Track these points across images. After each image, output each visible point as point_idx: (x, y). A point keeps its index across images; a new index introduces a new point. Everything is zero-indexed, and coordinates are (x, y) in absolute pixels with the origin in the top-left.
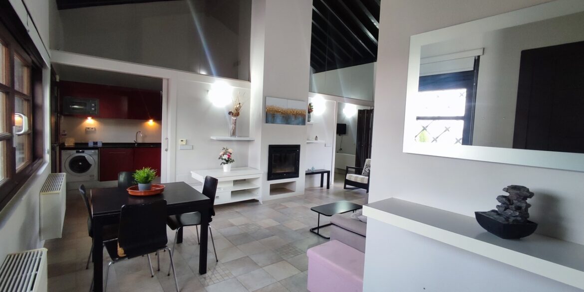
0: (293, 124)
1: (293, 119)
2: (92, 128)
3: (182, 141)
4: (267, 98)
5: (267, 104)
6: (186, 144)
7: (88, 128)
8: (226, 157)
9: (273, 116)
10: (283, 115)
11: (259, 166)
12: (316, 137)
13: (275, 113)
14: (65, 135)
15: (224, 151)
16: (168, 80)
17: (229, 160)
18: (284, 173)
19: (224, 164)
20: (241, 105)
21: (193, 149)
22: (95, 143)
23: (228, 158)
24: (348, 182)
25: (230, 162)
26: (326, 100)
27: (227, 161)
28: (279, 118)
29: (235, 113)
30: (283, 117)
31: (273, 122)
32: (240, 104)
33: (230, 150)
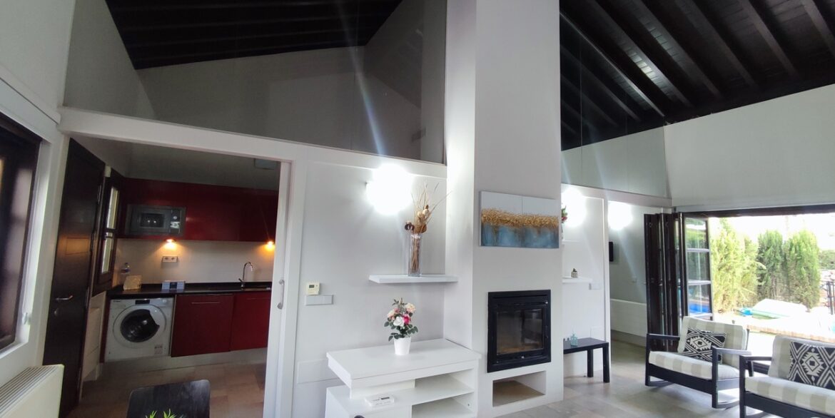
0: (536, 247)
1: (535, 237)
2: (173, 259)
3: (312, 286)
4: (483, 193)
5: (484, 206)
6: (320, 293)
7: (167, 258)
8: (400, 322)
9: (496, 231)
10: (514, 228)
11: (469, 342)
12: (574, 271)
13: (500, 224)
14: (126, 271)
15: (396, 307)
16: (290, 163)
17: (406, 329)
18: (521, 354)
19: (397, 337)
20: (430, 209)
21: (332, 303)
22: (174, 285)
23: (405, 325)
24: (652, 370)
25: (409, 332)
26: (586, 198)
27: (403, 332)
28: (507, 236)
29: (418, 227)
30: (515, 232)
31: (496, 243)
32: (427, 207)
33: (409, 307)
